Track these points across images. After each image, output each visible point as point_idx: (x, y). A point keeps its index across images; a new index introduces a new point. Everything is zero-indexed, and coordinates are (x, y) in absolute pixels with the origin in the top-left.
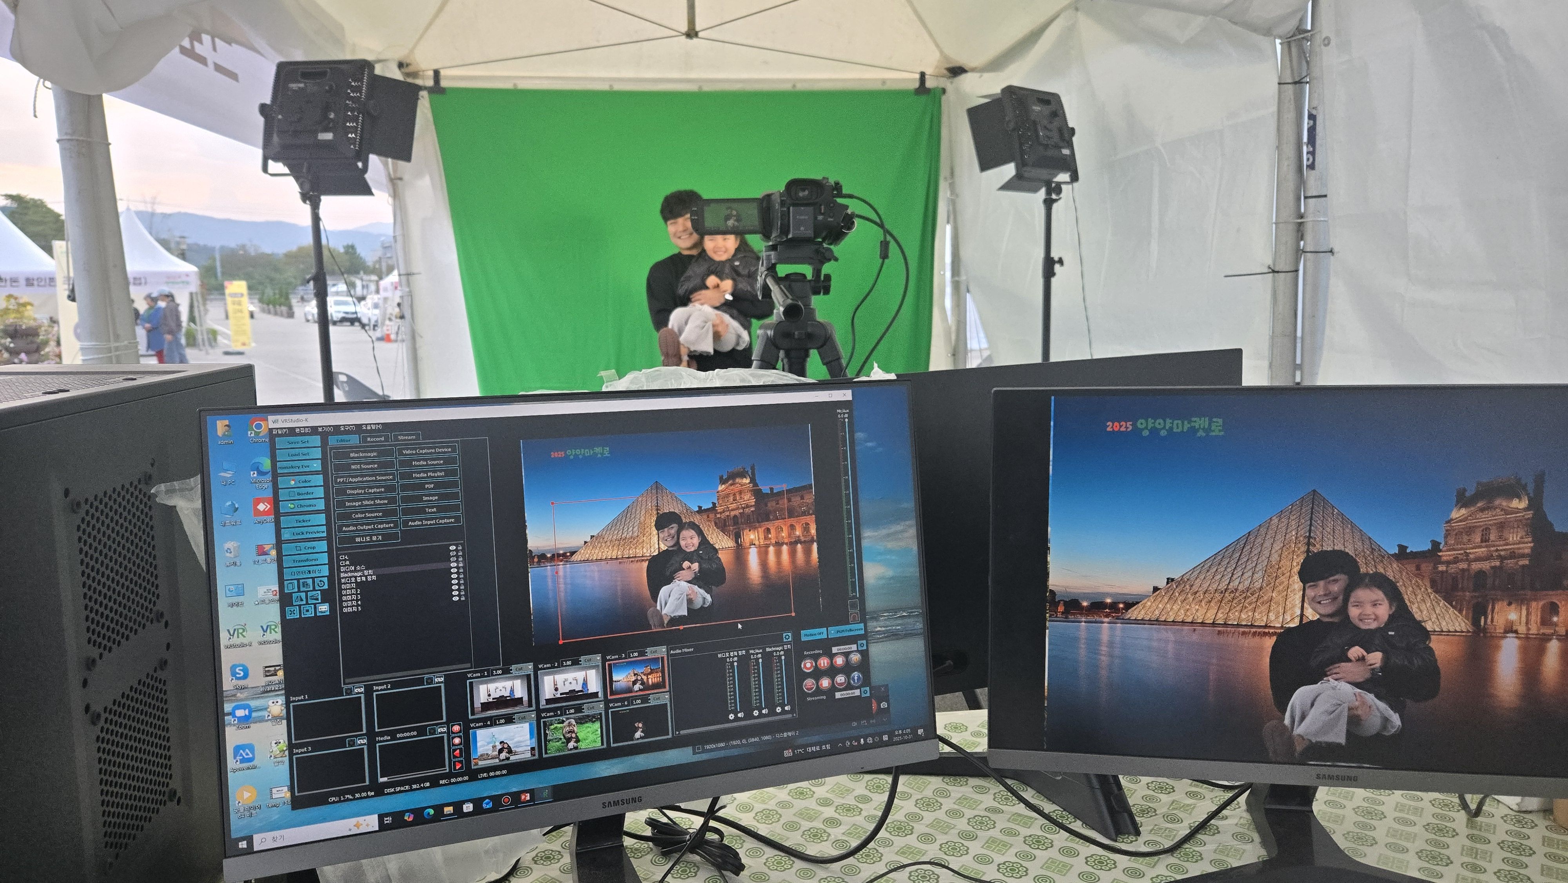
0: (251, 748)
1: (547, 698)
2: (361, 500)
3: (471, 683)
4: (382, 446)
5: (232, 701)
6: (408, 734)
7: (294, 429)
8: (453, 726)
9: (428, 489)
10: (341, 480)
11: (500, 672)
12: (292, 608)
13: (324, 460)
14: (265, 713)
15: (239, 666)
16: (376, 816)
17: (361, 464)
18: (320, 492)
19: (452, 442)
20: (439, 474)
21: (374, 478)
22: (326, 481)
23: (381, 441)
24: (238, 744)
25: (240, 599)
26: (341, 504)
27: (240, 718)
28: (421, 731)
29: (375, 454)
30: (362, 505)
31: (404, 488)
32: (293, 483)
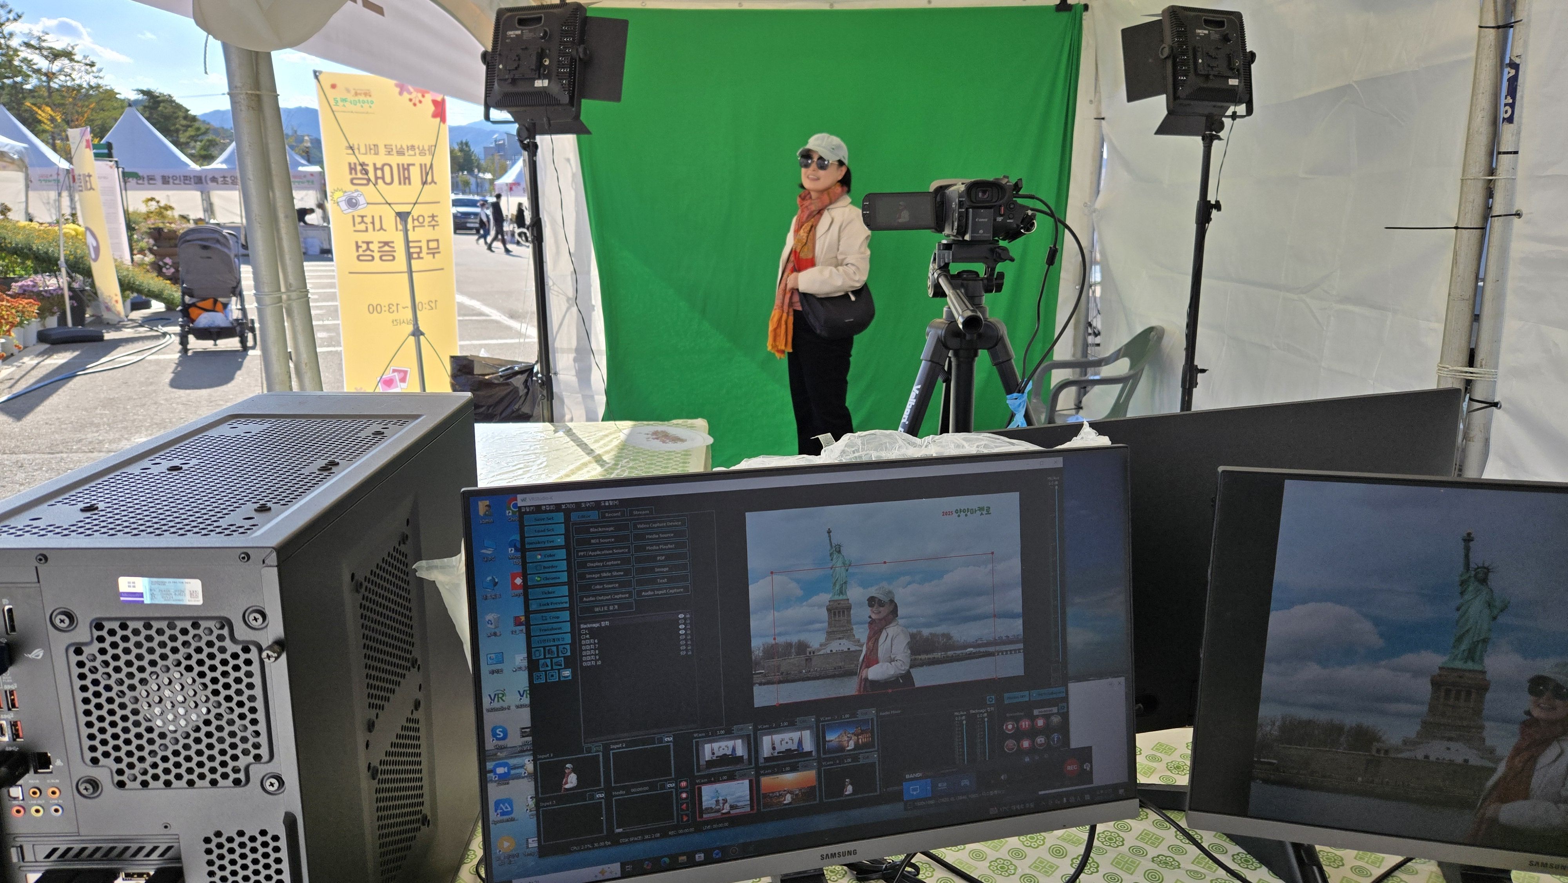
0: (510, 802)
1: (765, 756)
2: (600, 572)
3: (697, 743)
4: (618, 521)
5: (494, 760)
6: (640, 789)
7: (540, 506)
8: (680, 782)
9: (660, 561)
10: (582, 554)
11: (723, 732)
12: (538, 674)
13: (567, 536)
14: (522, 771)
15: (500, 727)
16: (619, 864)
17: (599, 538)
18: (563, 565)
19: (683, 515)
20: (669, 546)
21: (611, 552)
22: (569, 554)
23: (618, 517)
24: (498, 798)
25: (499, 667)
26: (582, 576)
27: (500, 775)
28: (653, 786)
29: (612, 529)
30: (600, 577)
31: (639, 560)
32: (539, 557)
